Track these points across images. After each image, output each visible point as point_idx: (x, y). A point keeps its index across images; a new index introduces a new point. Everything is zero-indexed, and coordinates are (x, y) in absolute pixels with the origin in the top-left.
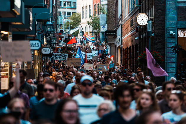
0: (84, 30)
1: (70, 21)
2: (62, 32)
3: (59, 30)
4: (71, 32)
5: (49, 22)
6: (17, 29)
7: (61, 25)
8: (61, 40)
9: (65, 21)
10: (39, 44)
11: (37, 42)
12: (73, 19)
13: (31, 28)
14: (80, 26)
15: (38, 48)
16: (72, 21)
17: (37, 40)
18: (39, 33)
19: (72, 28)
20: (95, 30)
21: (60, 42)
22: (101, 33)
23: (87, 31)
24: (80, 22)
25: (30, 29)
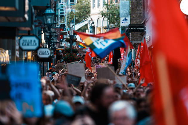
0: (95, 24)
1: (75, 11)
2: (63, 26)
3: (59, 23)
4: (77, 27)
5: (49, 10)
6: (6, 17)
7: (62, 16)
8: (63, 39)
9: (67, 11)
10: (37, 41)
11: (33, 38)
12: (79, 8)
13: (26, 16)
14: (89, 19)
15: (34, 47)
16: (77, 11)
17: (33, 35)
18: (36, 26)
19: (78, 22)
20: (112, 25)
21: (62, 42)
22: (120, 29)
23: (100, 25)
24: (89, 12)
25: (25, 18)
